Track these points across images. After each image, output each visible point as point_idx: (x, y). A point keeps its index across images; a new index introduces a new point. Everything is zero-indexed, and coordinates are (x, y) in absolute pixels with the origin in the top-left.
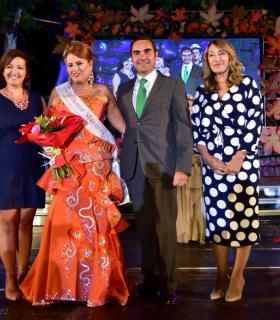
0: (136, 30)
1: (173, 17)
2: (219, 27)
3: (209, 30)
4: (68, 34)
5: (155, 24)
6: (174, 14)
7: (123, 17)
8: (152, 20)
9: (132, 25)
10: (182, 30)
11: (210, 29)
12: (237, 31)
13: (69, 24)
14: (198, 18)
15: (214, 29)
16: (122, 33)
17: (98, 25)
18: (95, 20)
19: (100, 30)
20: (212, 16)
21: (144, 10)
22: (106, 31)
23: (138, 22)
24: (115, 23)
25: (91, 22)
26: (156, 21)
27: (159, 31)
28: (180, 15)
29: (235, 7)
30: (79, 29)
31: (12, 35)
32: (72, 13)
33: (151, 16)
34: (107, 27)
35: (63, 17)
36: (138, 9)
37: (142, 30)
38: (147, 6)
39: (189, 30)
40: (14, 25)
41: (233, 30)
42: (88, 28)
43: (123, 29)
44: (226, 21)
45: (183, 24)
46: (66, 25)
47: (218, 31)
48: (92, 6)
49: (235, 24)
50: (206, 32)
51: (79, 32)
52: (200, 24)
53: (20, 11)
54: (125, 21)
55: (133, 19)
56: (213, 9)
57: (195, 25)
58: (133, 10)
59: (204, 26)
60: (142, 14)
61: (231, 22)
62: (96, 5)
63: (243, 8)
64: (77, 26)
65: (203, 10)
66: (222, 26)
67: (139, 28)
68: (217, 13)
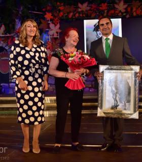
0: (81, 15)
1: (100, 8)
2: (125, 12)
3: (120, 14)
4: (47, 18)
5: (91, 12)
7: (75, 9)
8: (90, 10)
9: (79, 13)
10: (105, 15)
11: (120, 13)
12: (135, 14)
13: (47, 13)
14: (114, 8)
15: (122, 13)
16: (74, 17)
17: (62, 13)
18: (60, 11)
19: (63, 16)
20: (121, 7)
21: (85, 5)
22: (66, 16)
23: (82, 11)
24: (70, 12)
25: (58, 12)
26: (92, 10)
27: (93, 16)
28: (104, 6)
29: (134, 2)
30: (52, 15)
31: (18, 20)
32: (48, 8)
33: (89, 8)
34: (66, 14)
35: (44, 10)
36: (82, 5)
37: (84, 15)
38: (87, 3)
39: (109, 14)
40: (19, 15)
41: (133, 14)
42: (56, 15)
43: (74, 15)
44: (129, 9)
45: (106, 11)
46: (46, 14)
47: (124, 14)
48: (58, 3)
49: (134, 10)
50: (118, 15)
52: (115, 11)
54: (75, 11)
55: (79, 10)
56: (122, 3)
57: (112, 12)
58: (80, 5)
59: (117, 12)
60: (84, 7)
61: (132, 9)
62: (61, 3)
63: (138, 1)
65: (116, 3)
67: (83, 14)
68: (124, 5)
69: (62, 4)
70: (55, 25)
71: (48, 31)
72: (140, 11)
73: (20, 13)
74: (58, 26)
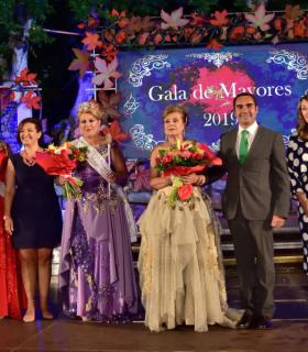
0: (168, 38)
1: (212, 22)
2: (269, 32)
3: (258, 36)
4: (87, 46)
5: (191, 30)
6: (214, 18)
7: (152, 24)
8: (188, 26)
9: (163, 33)
10: (224, 37)
11: (258, 34)
12: (291, 35)
13: (88, 34)
14: (243, 21)
15: (263, 33)
16: (151, 43)
17: (122, 34)
18: (118, 28)
19: (124, 41)
20: (260, 19)
21: (178, 13)
22: (132, 41)
23: (170, 29)
24: (142, 31)
25: (113, 31)
26: (192, 27)
27: (196, 39)
28: (220, 18)
29: (288, 7)
30: (100, 39)
31: (21, 50)
32: (92, 22)
33: (185, 22)
34: (134, 37)
35: (81, 26)
36: (170, 14)
37: (175, 39)
38: (181, 9)
39: (233, 36)
40: (24, 39)
41: (287, 34)
42: (110, 38)
43: (152, 38)
44: (278, 24)
45: (225, 29)
46: (85, 36)
47: (268, 36)
48: (115, 12)
49: (289, 26)
50: (253, 38)
51: (100, 44)
52: (245, 29)
53: (30, 22)
54: (154, 28)
55: (164, 26)
56: (261, 10)
57: (240, 30)
58: (164, 15)
59: (250, 31)
60: (174, 19)
61: (284, 25)
62: (120, 12)
63: (297, 7)
64: (97, 36)
65: (249, 10)
66: (273, 30)
67: (171, 36)
68: (266, 14)
69: (123, 14)
70: (108, 62)
71: (90, 76)
72: (304, 27)
73: (26, 34)
74: (115, 64)
